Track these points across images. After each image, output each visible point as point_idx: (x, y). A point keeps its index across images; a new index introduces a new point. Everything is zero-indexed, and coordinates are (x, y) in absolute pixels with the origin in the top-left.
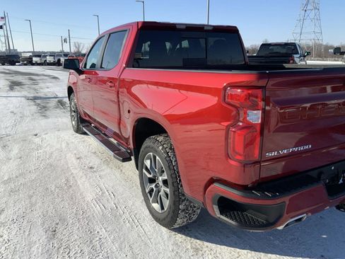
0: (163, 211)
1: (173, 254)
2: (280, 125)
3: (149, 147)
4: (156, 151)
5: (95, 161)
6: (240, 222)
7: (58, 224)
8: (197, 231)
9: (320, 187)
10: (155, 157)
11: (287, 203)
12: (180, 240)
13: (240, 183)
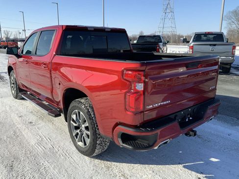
0: (86, 146)
1: (94, 172)
2: (154, 90)
3: (75, 106)
4: (80, 109)
5: (33, 118)
6: (134, 146)
7: (13, 161)
8: (107, 157)
9: (176, 124)
10: (79, 113)
11: (159, 134)
12: (97, 163)
13: (133, 124)
